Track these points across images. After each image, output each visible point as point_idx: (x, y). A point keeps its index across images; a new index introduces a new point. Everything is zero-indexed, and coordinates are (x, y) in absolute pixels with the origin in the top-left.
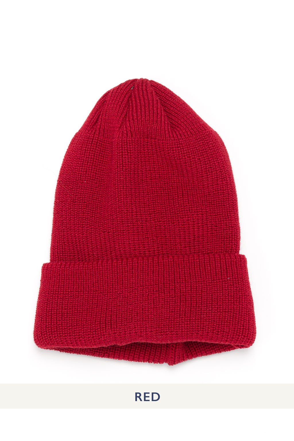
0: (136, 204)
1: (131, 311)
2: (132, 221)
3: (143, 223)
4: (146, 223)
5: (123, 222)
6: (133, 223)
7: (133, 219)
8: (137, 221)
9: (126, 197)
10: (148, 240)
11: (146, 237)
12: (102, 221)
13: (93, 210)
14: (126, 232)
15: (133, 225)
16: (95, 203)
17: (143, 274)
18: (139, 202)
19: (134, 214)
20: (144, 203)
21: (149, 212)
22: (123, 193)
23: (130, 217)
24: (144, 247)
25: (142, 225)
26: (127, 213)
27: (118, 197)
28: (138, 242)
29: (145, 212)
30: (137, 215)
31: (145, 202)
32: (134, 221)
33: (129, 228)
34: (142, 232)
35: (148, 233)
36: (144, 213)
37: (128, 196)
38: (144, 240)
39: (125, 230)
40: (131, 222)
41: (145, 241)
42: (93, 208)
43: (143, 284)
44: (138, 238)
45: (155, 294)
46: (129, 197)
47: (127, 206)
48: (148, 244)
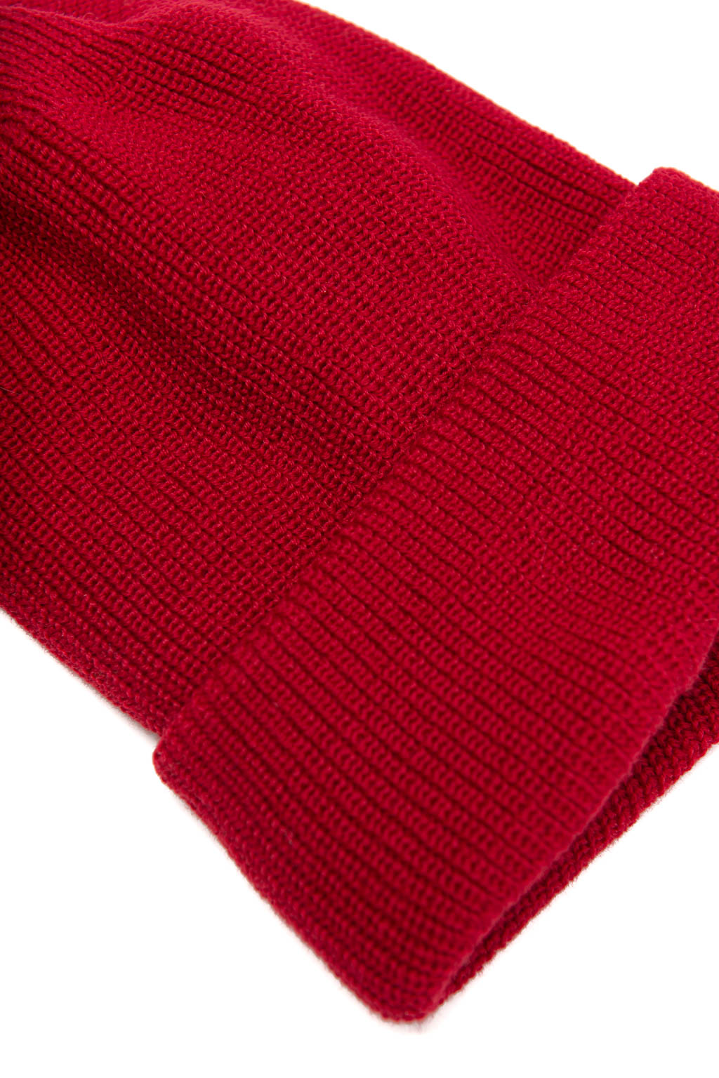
0: (274, 256)
1: (610, 549)
2: (317, 317)
3: (355, 292)
4: (363, 283)
5: (296, 342)
6: (326, 318)
7: (315, 307)
8: (330, 303)
9: (225, 266)
10: (417, 327)
11: (403, 320)
12: (240, 419)
13: (182, 424)
14: (334, 364)
15: (333, 324)
16: (165, 400)
17: (518, 417)
18: (279, 238)
19: (299, 289)
20: (298, 229)
21: (338, 240)
22: (202, 263)
23: (297, 310)
24: (429, 357)
25: (358, 300)
26: (278, 306)
27: (203, 293)
28: (397, 358)
29: (326, 253)
30: (313, 282)
31: (298, 223)
32: (324, 311)
33: (330, 344)
34: (378, 318)
35: (397, 305)
36: (329, 258)
37: (226, 259)
38: (408, 339)
39: (327, 358)
40: (319, 321)
41: (414, 337)
42: (177, 418)
43: (551, 441)
44: (389, 347)
45: (618, 429)
46: (230, 258)
47: (255, 289)
48: (432, 337)
